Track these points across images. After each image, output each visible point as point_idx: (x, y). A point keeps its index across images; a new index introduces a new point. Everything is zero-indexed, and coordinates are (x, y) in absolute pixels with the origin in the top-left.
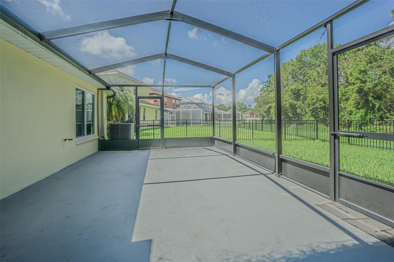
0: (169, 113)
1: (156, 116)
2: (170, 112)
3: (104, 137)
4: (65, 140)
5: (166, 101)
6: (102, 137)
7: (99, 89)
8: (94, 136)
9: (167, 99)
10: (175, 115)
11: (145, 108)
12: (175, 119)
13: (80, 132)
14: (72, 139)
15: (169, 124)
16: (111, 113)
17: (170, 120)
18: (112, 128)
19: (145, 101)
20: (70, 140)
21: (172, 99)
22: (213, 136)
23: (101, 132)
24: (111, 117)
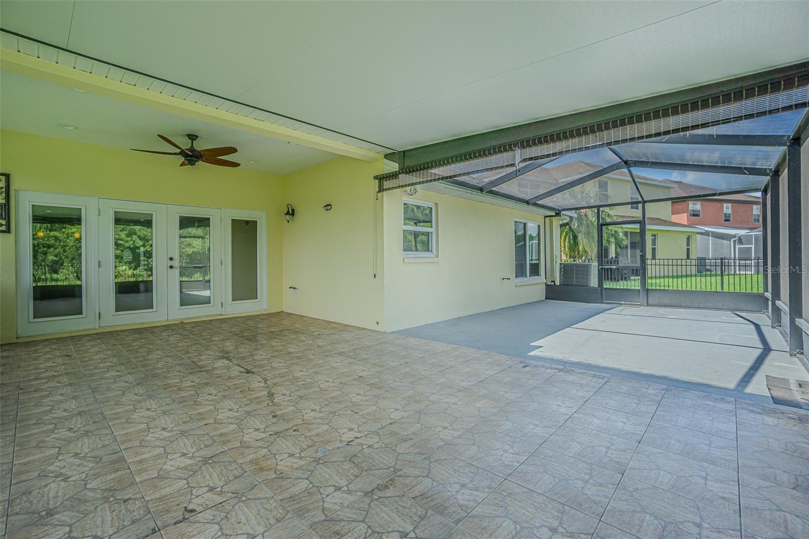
0: (735, 241)
1: (688, 250)
2: (737, 238)
3: (554, 282)
4: (503, 279)
5: (731, 212)
6: (552, 282)
7: (545, 217)
8: (541, 279)
9: (732, 206)
10: (753, 246)
11: (655, 233)
12: (753, 256)
13: (520, 271)
14: (510, 279)
15: (733, 267)
16: (576, 247)
17: (735, 259)
18: (566, 269)
19: (659, 219)
20: (507, 279)
21: (749, 206)
22: (762, 292)
23: (550, 272)
24: (576, 253)
